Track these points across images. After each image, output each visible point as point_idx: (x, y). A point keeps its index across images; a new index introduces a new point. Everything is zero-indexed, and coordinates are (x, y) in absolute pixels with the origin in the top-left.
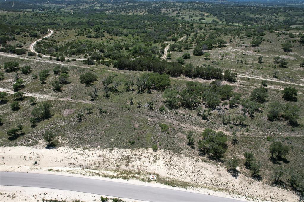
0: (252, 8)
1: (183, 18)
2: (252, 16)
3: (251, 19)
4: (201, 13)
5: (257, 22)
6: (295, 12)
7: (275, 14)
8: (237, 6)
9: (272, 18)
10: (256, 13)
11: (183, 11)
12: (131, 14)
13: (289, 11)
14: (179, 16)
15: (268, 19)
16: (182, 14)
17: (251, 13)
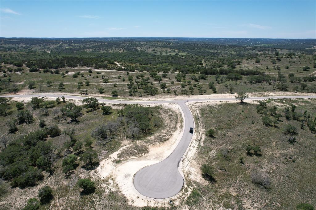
0: (207, 45)
1: (161, 54)
2: (212, 51)
3: (214, 54)
4: (171, 49)
5: (219, 55)
6: (239, 48)
7: (226, 49)
8: (195, 44)
9: (227, 53)
10: (213, 49)
11: (156, 49)
12: (111, 51)
13: (234, 48)
14: (155, 53)
15: (225, 53)
16: (156, 51)
17: (208, 49)
